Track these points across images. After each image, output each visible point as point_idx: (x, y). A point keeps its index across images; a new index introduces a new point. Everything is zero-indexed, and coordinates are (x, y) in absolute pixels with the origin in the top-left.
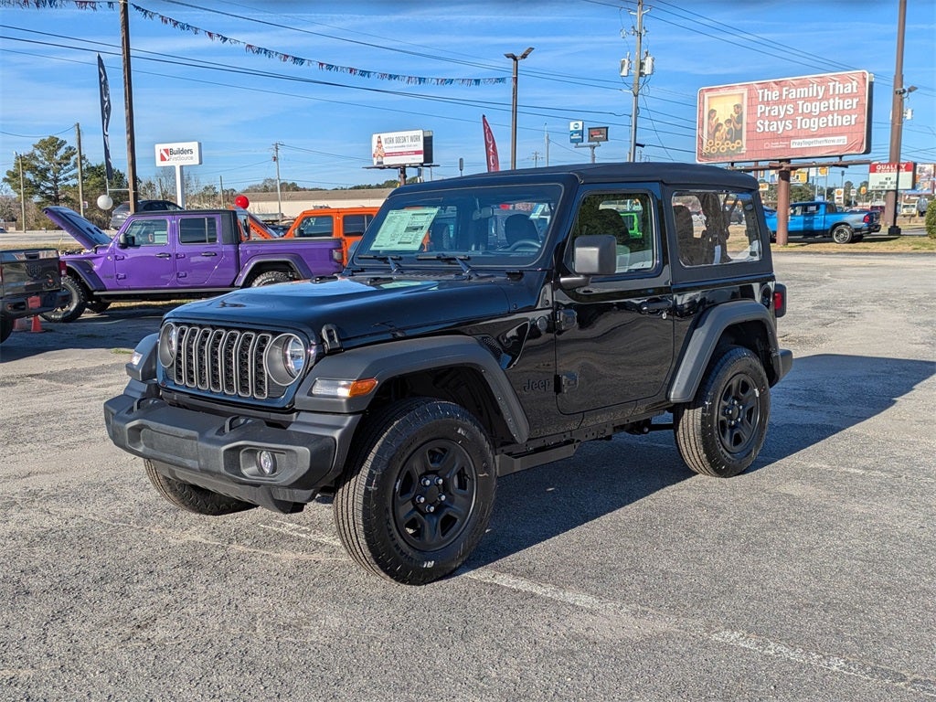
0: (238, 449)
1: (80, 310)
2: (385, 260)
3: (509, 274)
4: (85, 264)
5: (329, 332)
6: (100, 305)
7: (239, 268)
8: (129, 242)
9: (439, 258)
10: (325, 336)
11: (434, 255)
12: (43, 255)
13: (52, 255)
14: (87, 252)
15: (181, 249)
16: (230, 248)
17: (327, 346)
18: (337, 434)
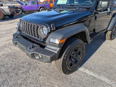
0: (34, 53)
1: (22, 13)
2: (59, 6)
3: (87, 8)
4: (22, 7)
5: (53, 26)
6: (24, 12)
7: (38, 7)
8: (26, 5)
9: (70, 5)
10: (52, 27)
11: (69, 5)
12: (15, 6)
13: (16, 6)
14: (22, 6)
15: (32, 5)
16: (37, 5)
17: (52, 29)
18: (56, 52)
